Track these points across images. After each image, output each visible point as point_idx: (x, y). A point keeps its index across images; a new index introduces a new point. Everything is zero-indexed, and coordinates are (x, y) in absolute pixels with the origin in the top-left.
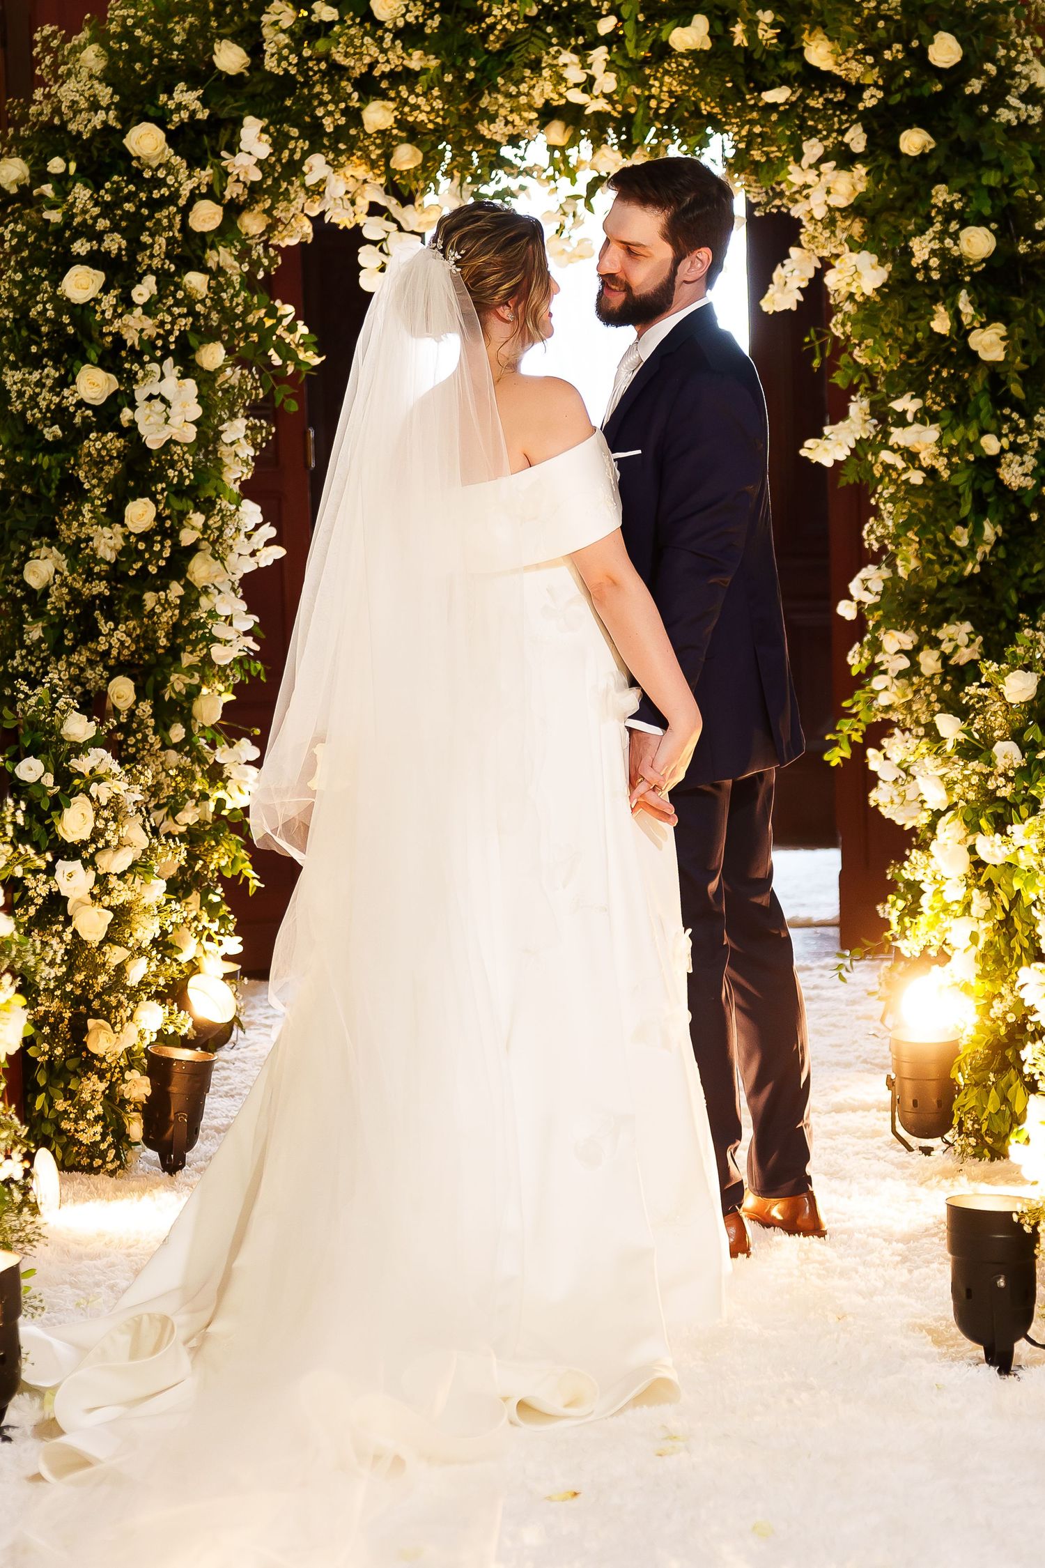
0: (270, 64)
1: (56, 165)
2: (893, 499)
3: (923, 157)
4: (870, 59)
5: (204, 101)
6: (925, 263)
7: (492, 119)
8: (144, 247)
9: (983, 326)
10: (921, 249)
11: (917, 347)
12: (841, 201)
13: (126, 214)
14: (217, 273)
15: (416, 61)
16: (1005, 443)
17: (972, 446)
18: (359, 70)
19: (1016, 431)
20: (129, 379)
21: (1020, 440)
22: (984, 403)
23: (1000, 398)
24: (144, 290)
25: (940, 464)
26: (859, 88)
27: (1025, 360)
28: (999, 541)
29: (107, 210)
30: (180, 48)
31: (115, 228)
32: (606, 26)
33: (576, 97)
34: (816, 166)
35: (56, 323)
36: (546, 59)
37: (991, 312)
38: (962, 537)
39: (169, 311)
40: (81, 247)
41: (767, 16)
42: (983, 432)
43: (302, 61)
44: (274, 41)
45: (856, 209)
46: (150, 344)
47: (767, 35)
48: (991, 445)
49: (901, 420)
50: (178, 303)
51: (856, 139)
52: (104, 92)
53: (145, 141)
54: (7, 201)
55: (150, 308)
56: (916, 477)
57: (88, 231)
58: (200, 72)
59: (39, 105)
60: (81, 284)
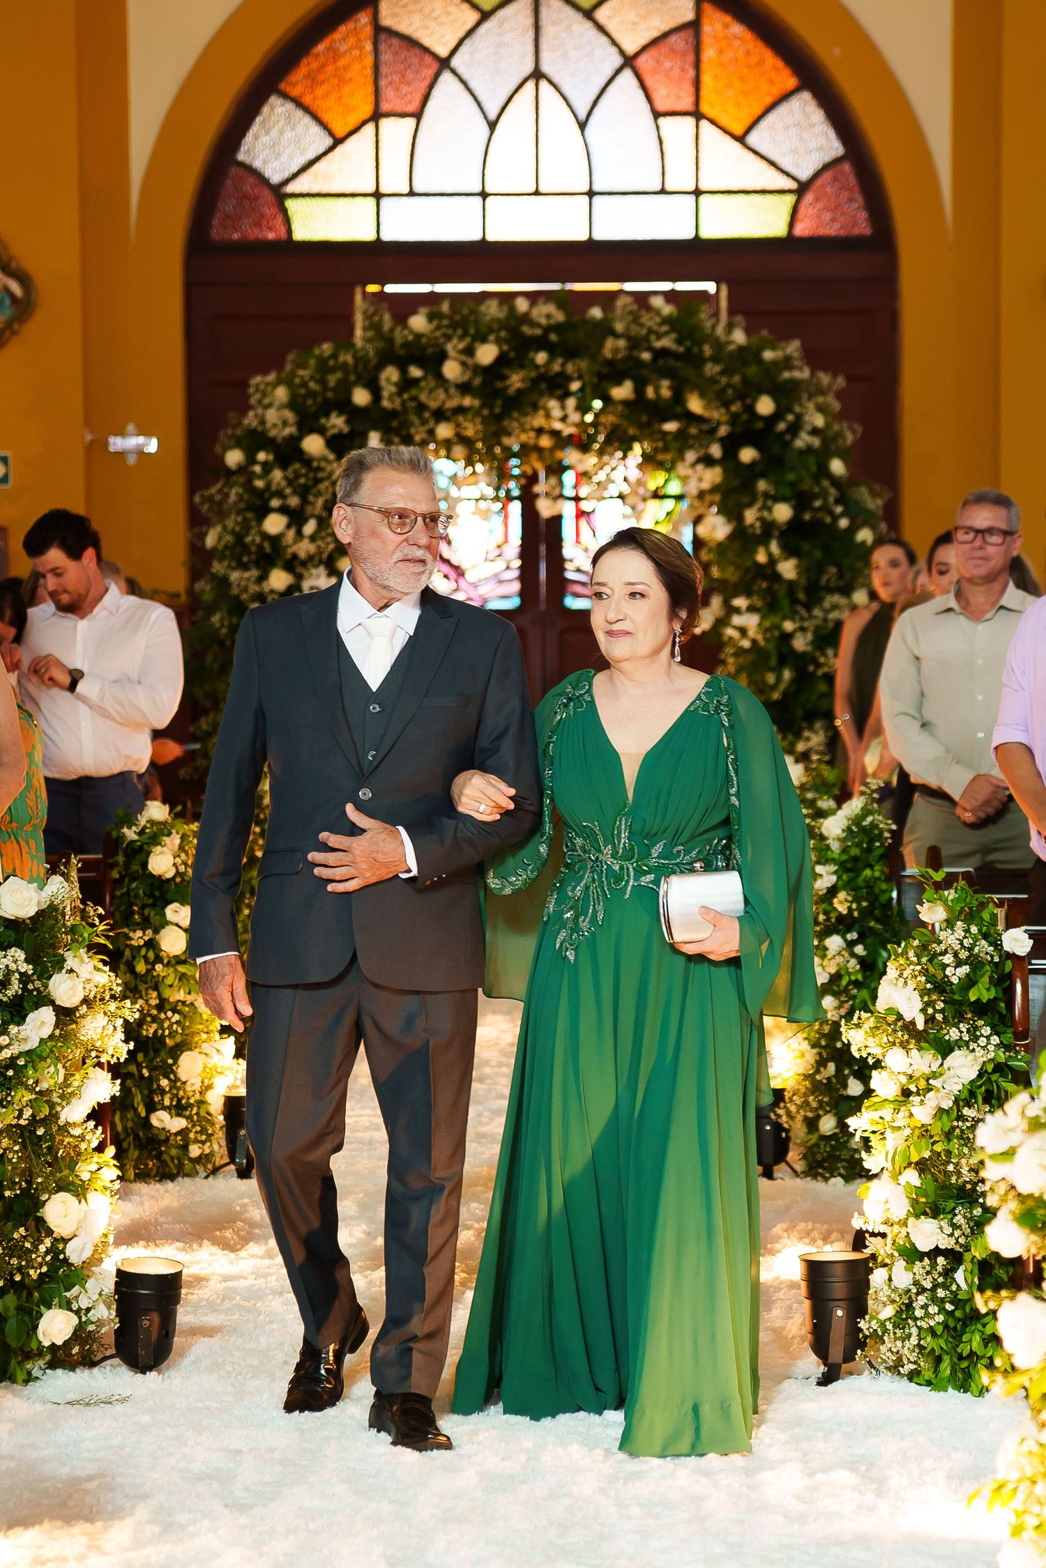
0: (386, 403)
1: (262, 456)
2: (735, 655)
3: (753, 464)
4: (723, 410)
5: (348, 422)
6: (752, 526)
7: (509, 434)
8: (309, 503)
9: (786, 559)
10: (750, 516)
11: (747, 571)
12: (705, 486)
13: (301, 485)
15: (467, 401)
16: (798, 625)
17: (778, 627)
18: (433, 405)
19: (802, 619)
20: (299, 577)
21: (806, 624)
22: (785, 603)
23: (794, 601)
24: (310, 527)
25: (759, 638)
26: (719, 424)
27: (808, 579)
28: (793, 681)
29: (290, 482)
30: (334, 389)
31: (295, 493)
32: (575, 386)
33: (557, 426)
34: (693, 465)
35: (260, 547)
36: (541, 403)
37: (790, 550)
38: (771, 678)
39: (323, 539)
40: (275, 503)
41: (665, 383)
42: (784, 618)
43: (403, 403)
44: (388, 389)
45: (714, 489)
46: (311, 558)
47: (666, 393)
48: (788, 626)
49: (738, 611)
50: (329, 535)
51: (716, 451)
52: (289, 415)
53: (314, 444)
54: (229, 473)
55: (313, 538)
56: (746, 644)
57: (280, 494)
58: (344, 405)
59: (250, 420)
60: (274, 524)
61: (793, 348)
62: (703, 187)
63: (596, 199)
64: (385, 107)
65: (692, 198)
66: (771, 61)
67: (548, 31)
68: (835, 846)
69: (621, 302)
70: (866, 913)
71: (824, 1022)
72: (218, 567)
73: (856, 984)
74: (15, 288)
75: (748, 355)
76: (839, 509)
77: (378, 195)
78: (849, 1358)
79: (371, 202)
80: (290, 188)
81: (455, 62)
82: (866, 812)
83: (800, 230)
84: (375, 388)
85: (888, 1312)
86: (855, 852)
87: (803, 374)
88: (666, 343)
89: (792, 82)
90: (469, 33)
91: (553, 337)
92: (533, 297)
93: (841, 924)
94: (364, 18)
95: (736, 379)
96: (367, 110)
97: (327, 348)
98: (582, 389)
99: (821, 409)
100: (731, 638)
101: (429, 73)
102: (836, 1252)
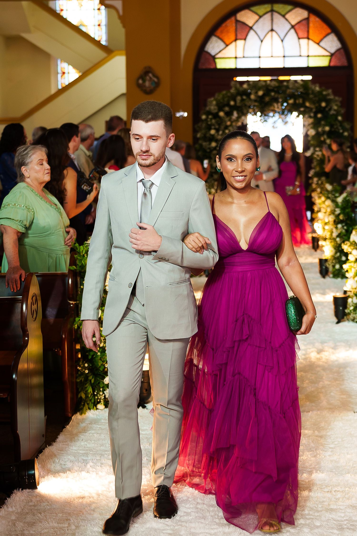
0: (238, 104)
1: (210, 117)
2: (316, 161)
3: (321, 118)
4: (314, 106)
5: (229, 109)
8: (220, 127)
9: (328, 139)
10: (320, 129)
11: (319, 142)
12: (310, 123)
13: (219, 123)
14: (230, 131)
15: (256, 104)
24: (221, 132)
26: (313, 108)
29: (217, 122)
30: (226, 101)
31: (217, 125)
32: (280, 100)
33: (276, 109)
35: (209, 137)
36: (273, 104)
37: (329, 137)
40: (213, 127)
41: (301, 100)
43: (242, 104)
44: (238, 101)
45: (312, 123)
47: (301, 102)
49: (317, 151)
51: (312, 115)
52: (216, 107)
53: (222, 114)
54: (202, 121)
55: (222, 135)
56: (318, 159)
57: (214, 125)
58: (228, 105)
59: (207, 109)
60: (213, 132)
61: (330, 91)
62: (310, 55)
63: (286, 58)
64: (238, 38)
65: (306, 58)
66: (325, 26)
67: (275, 20)
68: (340, 204)
69: (291, 82)
70: (347, 219)
71: (337, 243)
72: (200, 142)
73: (345, 235)
74: (156, 80)
75: (320, 93)
76: (340, 128)
77: (236, 58)
78: (343, 318)
79: (234, 59)
80: (217, 56)
81: (254, 28)
82: (347, 196)
83: (332, 64)
84: (235, 100)
85: (352, 308)
86: (345, 206)
87: (332, 97)
88: (301, 90)
89: (329, 31)
90: (257, 21)
91: (276, 89)
92: (271, 80)
93: (341, 222)
94: (233, 19)
95: (317, 99)
96: (233, 38)
97: (224, 92)
98: (281, 102)
99: (337, 105)
100: (315, 158)
101: (247, 30)
102: (340, 295)
